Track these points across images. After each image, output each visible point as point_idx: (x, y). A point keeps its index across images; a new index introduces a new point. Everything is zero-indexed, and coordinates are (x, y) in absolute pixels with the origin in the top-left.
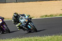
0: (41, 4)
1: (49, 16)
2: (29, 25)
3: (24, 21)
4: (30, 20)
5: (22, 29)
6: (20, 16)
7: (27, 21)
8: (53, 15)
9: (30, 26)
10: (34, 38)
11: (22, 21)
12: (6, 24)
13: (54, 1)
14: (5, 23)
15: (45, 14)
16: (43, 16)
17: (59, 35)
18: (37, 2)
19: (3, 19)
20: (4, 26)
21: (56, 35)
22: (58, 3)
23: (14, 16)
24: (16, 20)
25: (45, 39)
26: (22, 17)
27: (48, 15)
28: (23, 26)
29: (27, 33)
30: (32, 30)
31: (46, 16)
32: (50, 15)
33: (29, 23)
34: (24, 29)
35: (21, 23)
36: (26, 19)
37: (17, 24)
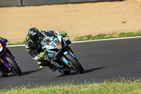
0: (77, 10)
1: (94, 38)
2: (65, 56)
3: (53, 48)
4: (67, 46)
5: (48, 67)
6: (43, 36)
7: (59, 47)
8: (105, 35)
9: (67, 59)
10: (62, 87)
11: (48, 47)
12: (11, 55)
13: (107, 3)
14: (10, 53)
15: (86, 33)
16: (83, 37)
17: (119, 81)
18: (69, 5)
19: (4, 42)
20: (8, 59)
21: (111, 81)
22: (116, 7)
23: (31, 36)
24: (35, 45)
25: (86, 89)
26: (47, 38)
27: (94, 35)
28: (50, 58)
29: (61, 76)
30: (72, 68)
31: (89, 37)
32: (97, 34)
33: (65, 53)
34: (52, 67)
35: (47, 53)
36: (57, 42)
37: (36, 55)
